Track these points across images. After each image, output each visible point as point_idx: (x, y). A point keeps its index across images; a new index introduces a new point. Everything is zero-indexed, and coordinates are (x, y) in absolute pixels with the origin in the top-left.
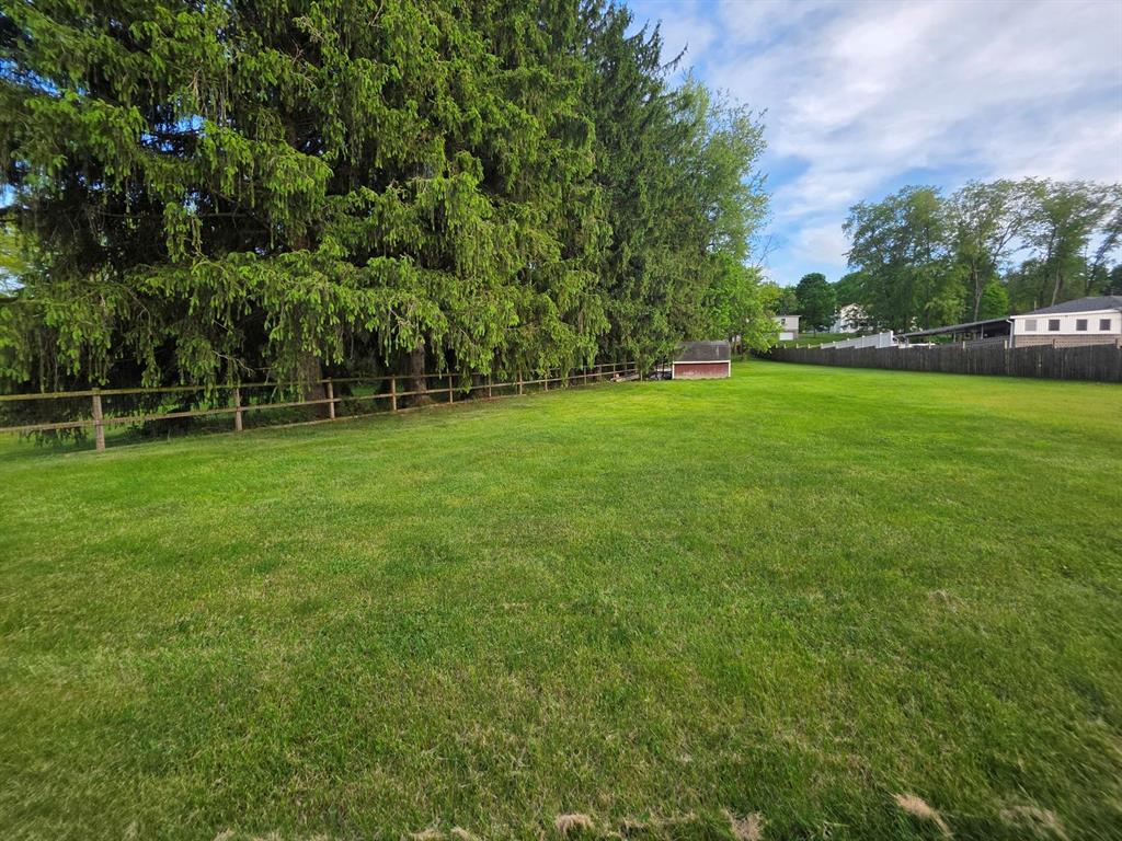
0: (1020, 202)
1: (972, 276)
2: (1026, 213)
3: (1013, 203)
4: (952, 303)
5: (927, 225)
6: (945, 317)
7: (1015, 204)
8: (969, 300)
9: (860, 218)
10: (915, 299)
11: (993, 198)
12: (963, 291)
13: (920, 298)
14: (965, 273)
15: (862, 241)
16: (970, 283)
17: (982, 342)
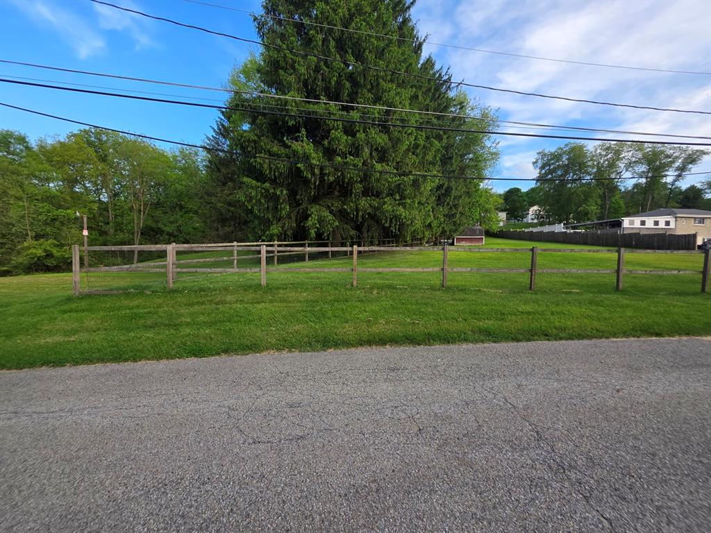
0: (630, 154)
1: (604, 193)
2: (634, 159)
3: (627, 154)
4: (593, 208)
5: (580, 164)
6: (589, 216)
7: (627, 155)
8: (603, 207)
9: (542, 158)
10: (573, 205)
11: (616, 150)
12: (599, 201)
13: (575, 204)
14: (601, 192)
15: (543, 171)
16: (603, 197)
17: (608, 230)
